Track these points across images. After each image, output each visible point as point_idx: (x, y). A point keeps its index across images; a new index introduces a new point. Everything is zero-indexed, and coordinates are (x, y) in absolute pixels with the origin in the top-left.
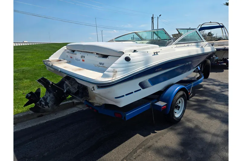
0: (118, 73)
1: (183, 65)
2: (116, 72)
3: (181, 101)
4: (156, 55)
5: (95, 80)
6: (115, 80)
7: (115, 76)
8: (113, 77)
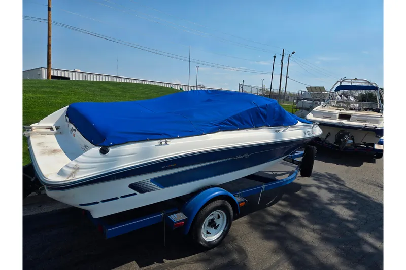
0: (80, 170)
1: (231, 159)
2: (78, 169)
3: (220, 216)
4: (164, 145)
5: (44, 176)
6: (71, 181)
7: (74, 175)
8: (69, 177)
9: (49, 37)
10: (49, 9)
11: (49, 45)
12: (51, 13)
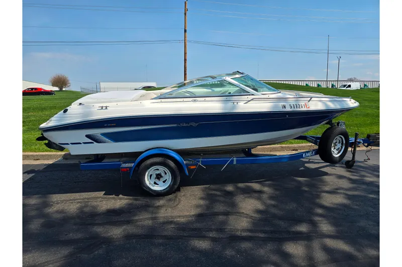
1: (174, 125)
3: (166, 172)
4: (104, 109)
9: (185, 53)
10: (185, 31)
11: (185, 60)
12: (187, 34)
